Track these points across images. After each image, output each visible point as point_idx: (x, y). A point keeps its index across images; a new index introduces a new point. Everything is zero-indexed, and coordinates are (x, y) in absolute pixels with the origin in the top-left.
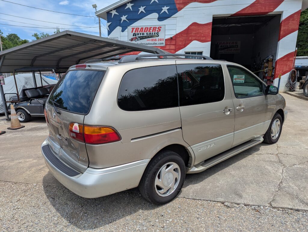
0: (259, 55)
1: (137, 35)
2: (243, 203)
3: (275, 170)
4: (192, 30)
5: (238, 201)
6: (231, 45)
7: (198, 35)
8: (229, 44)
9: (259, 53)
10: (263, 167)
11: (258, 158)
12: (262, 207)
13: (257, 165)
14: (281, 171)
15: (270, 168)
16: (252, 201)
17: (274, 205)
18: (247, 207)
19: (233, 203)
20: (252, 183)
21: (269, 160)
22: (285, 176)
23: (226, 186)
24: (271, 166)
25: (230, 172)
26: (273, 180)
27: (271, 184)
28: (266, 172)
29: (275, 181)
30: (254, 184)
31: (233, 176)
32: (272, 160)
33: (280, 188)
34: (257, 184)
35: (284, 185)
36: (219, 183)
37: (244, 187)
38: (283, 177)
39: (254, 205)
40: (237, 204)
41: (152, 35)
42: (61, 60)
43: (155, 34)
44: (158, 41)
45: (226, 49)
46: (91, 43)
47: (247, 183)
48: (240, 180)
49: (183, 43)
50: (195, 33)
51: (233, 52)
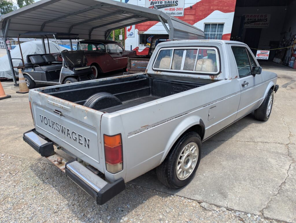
0: (290, 30)
1: (155, 3)
2: (226, 206)
3: (279, 166)
5: (220, 203)
6: (259, 18)
7: (221, 4)
8: (258, 17)
9: (291, 28)
10: (265, 159)
11: (262, 147)
12: (249, 215)
13: (257, 157)
14: (288, 167)
15: (273, 161)
16: (239, 204)
17: (267, 214)
18: (230, 212)
19: (213, 204)
20: (245, 180)
21: (275, 151)
22: (291, 175)
23: (210, 180)
24: (276, 159)
25: (221, 163)
26: (274, 178)
27: (269, 185)
28: (267, 167)
29: (276, 179)
30: (248, 181)
31: (224, 168)
32: (279, 151)
33: (280, 191)
34: (251, 182)
35: (287, 186)
36: (203, 175)
37: (233, 184)
38: (288, 176)
39: (239, 211)
40: (217, 207)
41: (170, 4)
42: (72, 28)
43: (173, 3)
44: (177, 10)
45: (254, 23)
46: (98, 8)
47: (239, 178)
48: (230, 174)
49: (204, 13)
50: (218, 2)
51: (261, 27)
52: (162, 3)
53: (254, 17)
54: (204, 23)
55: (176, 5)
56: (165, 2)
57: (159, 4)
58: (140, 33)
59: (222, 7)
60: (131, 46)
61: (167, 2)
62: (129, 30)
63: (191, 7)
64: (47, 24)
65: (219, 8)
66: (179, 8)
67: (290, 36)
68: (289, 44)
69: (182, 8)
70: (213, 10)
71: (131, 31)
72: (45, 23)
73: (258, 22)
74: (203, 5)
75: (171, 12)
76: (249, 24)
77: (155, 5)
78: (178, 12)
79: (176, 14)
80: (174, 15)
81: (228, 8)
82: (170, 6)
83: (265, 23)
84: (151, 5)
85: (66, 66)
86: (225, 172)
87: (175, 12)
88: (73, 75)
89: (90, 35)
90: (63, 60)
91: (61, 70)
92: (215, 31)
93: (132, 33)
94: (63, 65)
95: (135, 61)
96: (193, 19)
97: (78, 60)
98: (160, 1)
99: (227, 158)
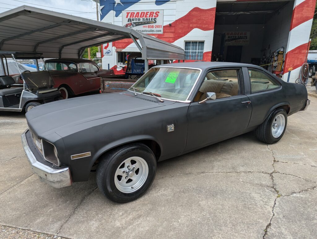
0: (269, 48)
1: (132, 20)
3: (264, 202)
4: (193, 16)
6: (240, 36)
7: (200, 22)
8: (238, 35)
9: (269, 45)
10: (248, 194)
11: (245, 178)
13: (240, 191)
14: (273, 203)
15: (256, 196)
20: (226, 226)
21: (259, 182)
22: (277, 213)
23: (186, 228)
24: (260, 193)
25: (200, 202)
26: (258, 219)
27: (253, 229)
28: (250, 205)
29: (261, 221)
30: (229, 226)
31: (203, 210)
32: (264, 183)
34: (233, 227)
35: (273, 230)
36: (178, 222)
37: (212, 231)
38: (274, 215)
41: (148, 21)
42: (38, 45)
43: (152, 20)
44: (156, 28)
45: (235, 41)
46: (66, 25)
47: (219, 223)
48: (209, 218)
49: (183, 31)
50: (197, 20)
51: (242, 44)
52: (140, 20)
53: (234, 35)
54: (184, 41)
55: (154, 23)
56: (143, 19)
57: (137, 21)
58: (118, 51)
59: (201, 25)
60: (109, 64)
61: (145, 19)
62: (106, 48)
63: (170, 25)
64: (6, 42)
65: (199, 26)
66: (158, 26)
67: (270, 53)
68: (269, 61)
69: (161, 26)
70: (192, 28)
71: (108, 49)
72: (4, 40)
73: (239, 40)
74: (182, 22)
75: (150, 29)
76: (230, 41)
77: (132, 22)
78: (157, 29)
79: (155, 31)
80: (153, 33)
81: (207, 25)
82: (148, 23)
83: (245, 41)
84: (128, 23)
85: (27, 89)
86: (204, 216)
87: (154, 29)
88: (36, 99)
89: (60, 53)
90: (24, 82)
91: (21, 94)
92: (196, 49)
93: (109, 50)
94: (24, 88)
95: (109, 82)
96: (173, 37)
97: (42, 81)
98: (138, 18)
99: (207, 195)
